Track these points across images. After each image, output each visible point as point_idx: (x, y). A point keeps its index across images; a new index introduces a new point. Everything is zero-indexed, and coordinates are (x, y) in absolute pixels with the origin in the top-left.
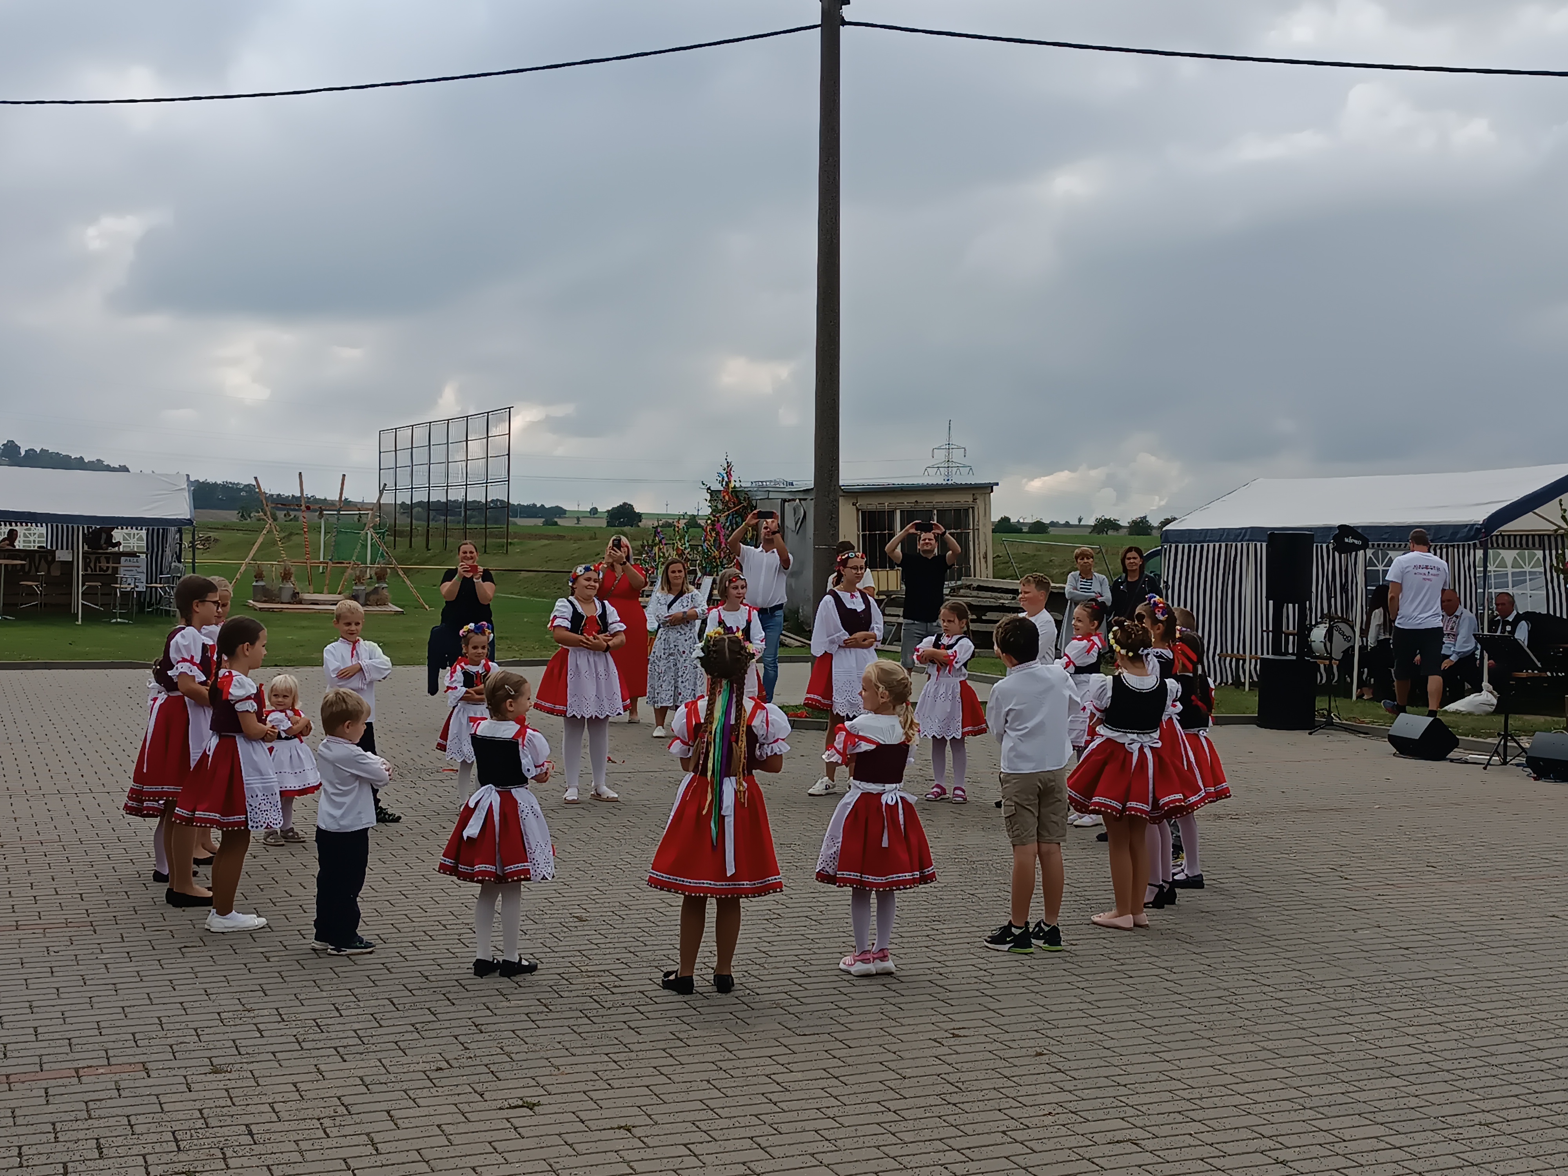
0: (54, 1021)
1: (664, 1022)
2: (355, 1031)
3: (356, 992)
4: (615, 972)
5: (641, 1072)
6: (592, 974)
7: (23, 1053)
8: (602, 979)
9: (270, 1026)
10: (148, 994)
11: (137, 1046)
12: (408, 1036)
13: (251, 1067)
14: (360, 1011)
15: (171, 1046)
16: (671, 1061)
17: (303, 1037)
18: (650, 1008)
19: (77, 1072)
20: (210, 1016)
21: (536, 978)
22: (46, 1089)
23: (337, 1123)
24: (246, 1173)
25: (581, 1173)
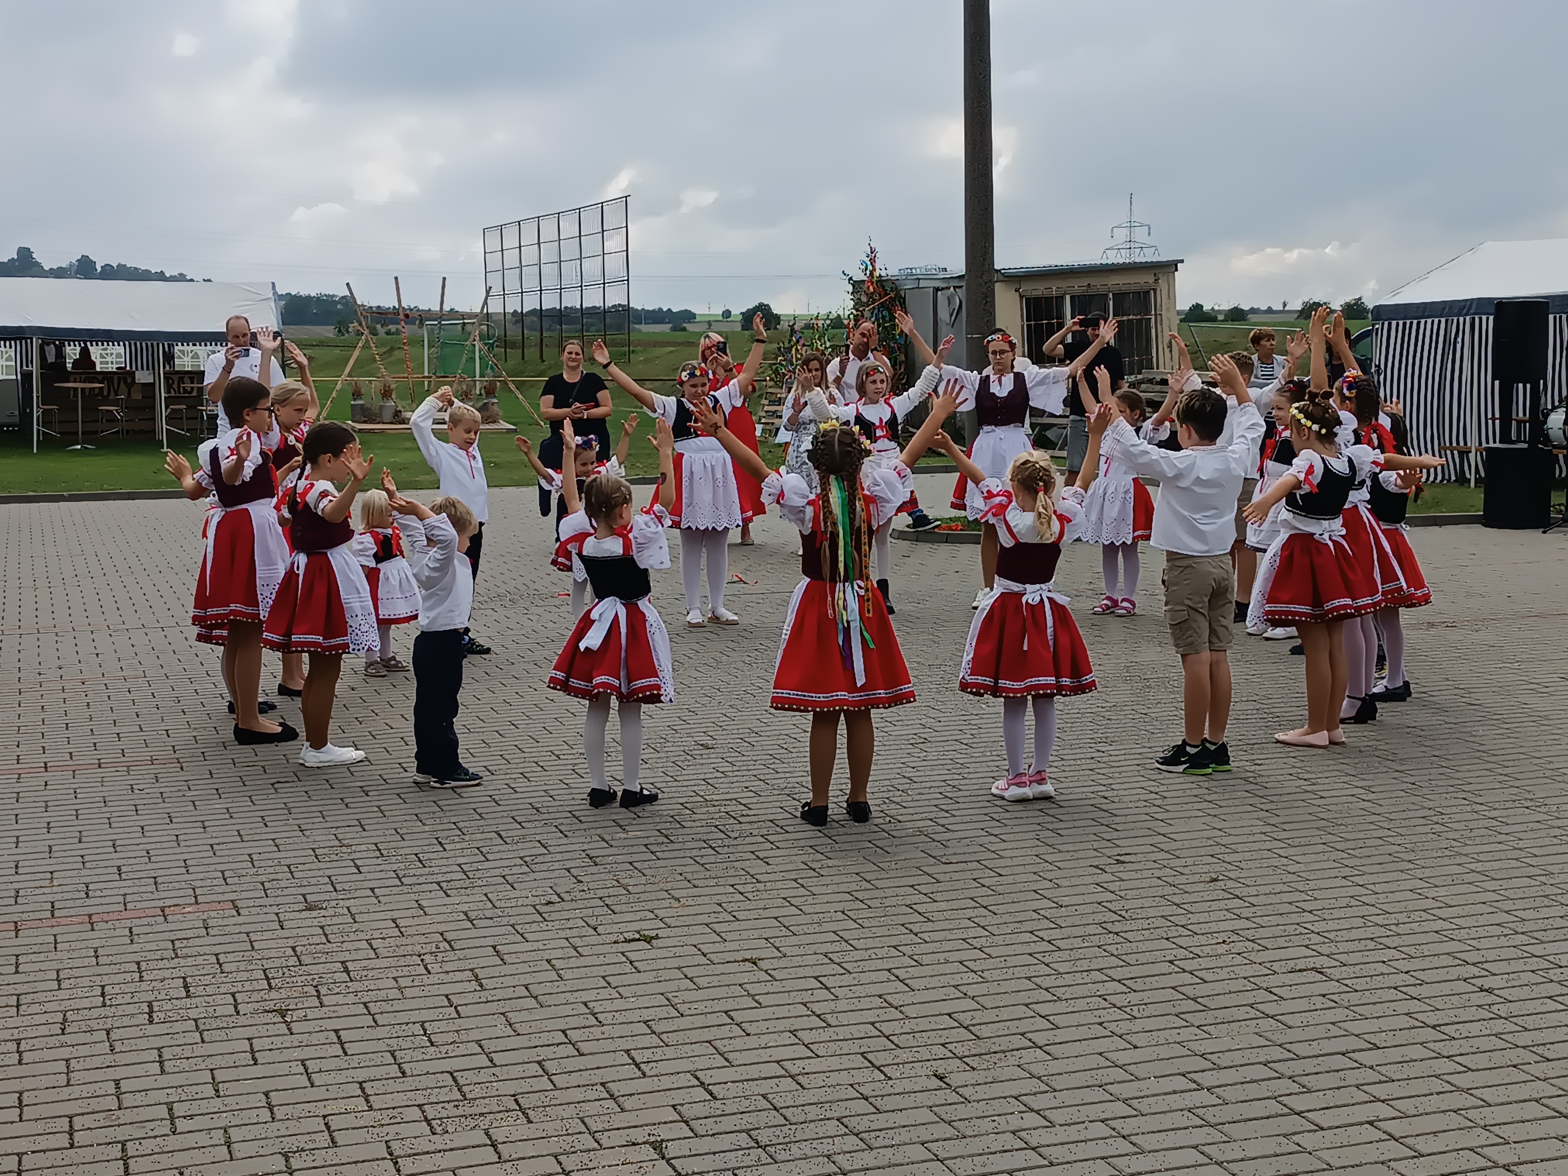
0: (137, 861)
1: (796, 851)
2: (459, 865)
3: (461, 825)
4: (743, 801)
5: (770, 903)
6: (716, 803)
7: (105, 893)
8: (729, 809)
9: (368, 862)
10: (238, 831)
11: (227, 884)
12: (515, 870)
13: (347, 903)
14: (465, 845)
15: (262, 884)
16: (802, 891)
17: (403, 872)
18: (780, 837)
19: (163, 911)
20: (305, 853)
21: (657, 808)
22: (131, 928)
23: (439, 959)
24: (342, 1011)
25: (701, 1008)
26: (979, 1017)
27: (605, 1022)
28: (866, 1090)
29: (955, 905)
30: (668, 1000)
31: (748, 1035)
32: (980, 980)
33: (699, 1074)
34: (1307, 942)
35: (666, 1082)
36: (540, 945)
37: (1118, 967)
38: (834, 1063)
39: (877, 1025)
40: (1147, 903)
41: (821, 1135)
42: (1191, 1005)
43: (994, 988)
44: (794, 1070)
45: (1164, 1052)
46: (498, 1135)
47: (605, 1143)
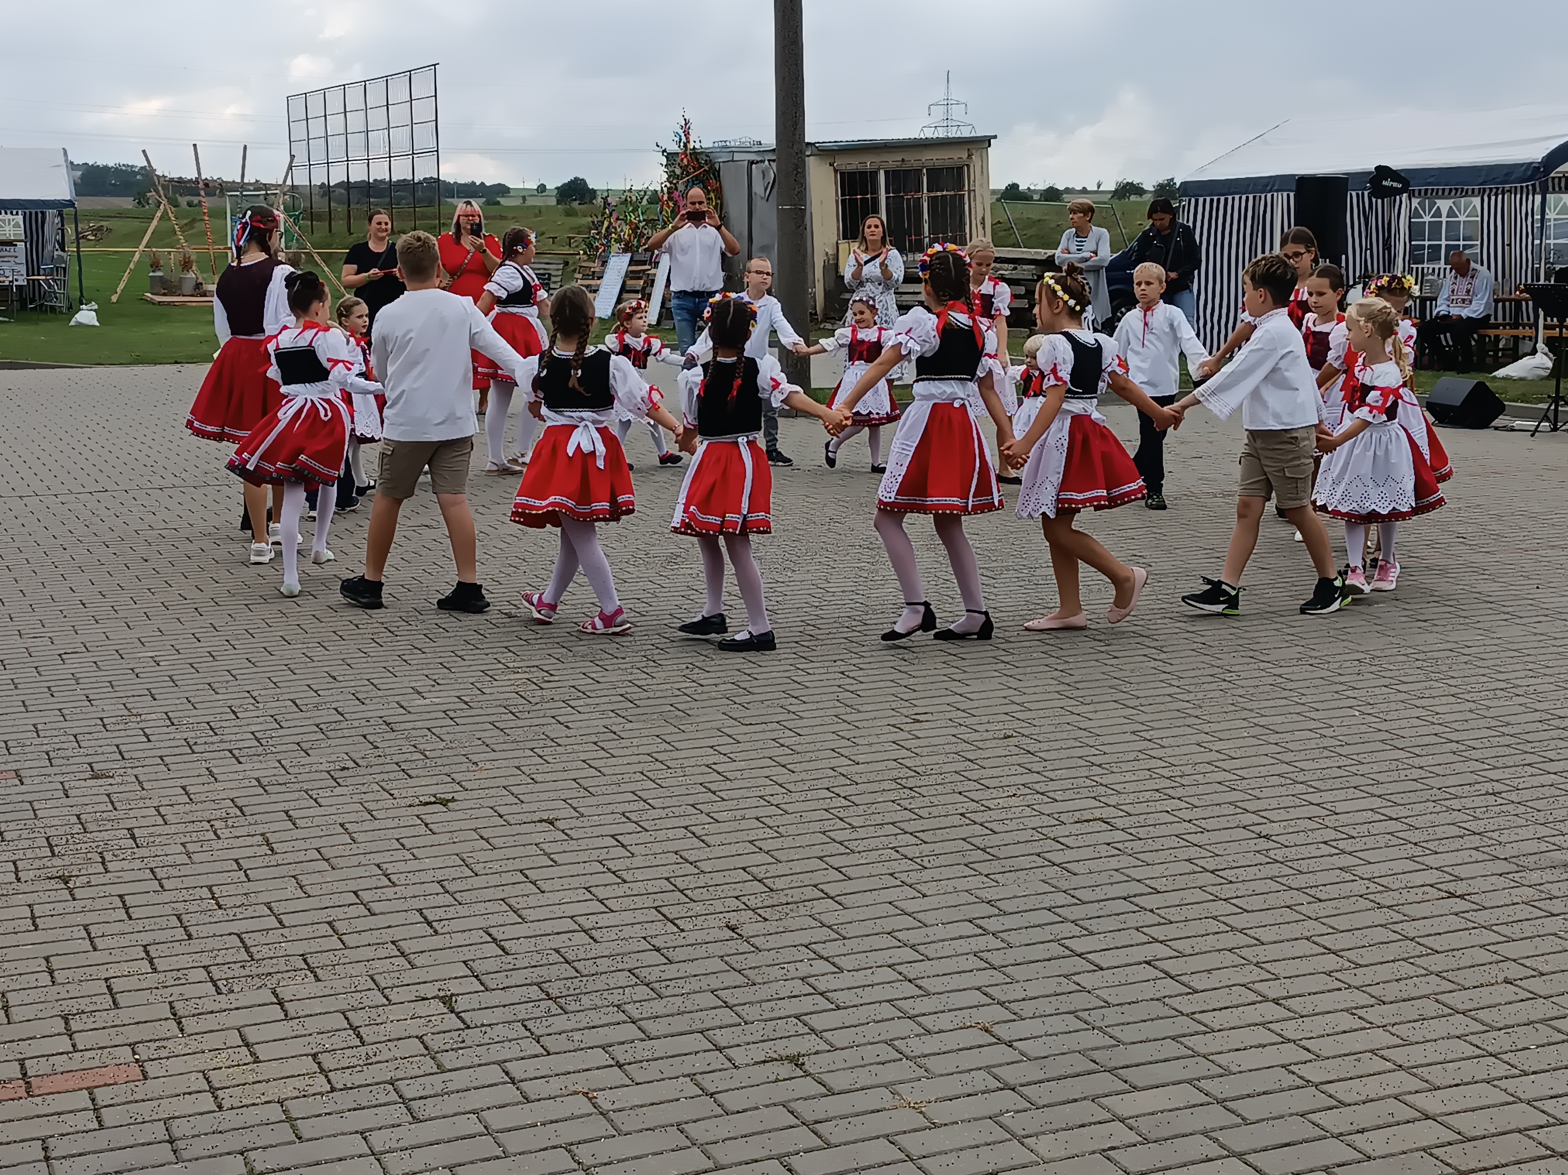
2: (253, 733)
3: (255, 694)
4: (546, 668)
5: (570, 766)
6: (519, 670)
8: (530, 675)
9: (158, 730)
10: (23, 701)
11: (10, 754)
12: (311, 737)
13: (135, 771)
14: (258, 713)
15: (47, 753)
16: (602, 754)
17: (194, 740)
18: (582, 702)
20: (92, 722)
23: (230, 824)
24: (128, 876)
25: (496, 866)
26: (773, 870)
27: (398, 883)
28: (658, 942)
29: (753, 764)
30: (463, 861)
31: (543, 892)
32: (776, 835)
33: (492, 931)
34: (1093, 795)
35: (459, 939)
36: (333, 810)
37: (911, 820)
38: (628, 917)
39: (672, 880)
40: (941, 758)
41: (612, 986)
42: (979, 855)
43: (788, 842)
44: (587, 925)
45: (952, 900)
46: (285, 993)
47: (394, 997)
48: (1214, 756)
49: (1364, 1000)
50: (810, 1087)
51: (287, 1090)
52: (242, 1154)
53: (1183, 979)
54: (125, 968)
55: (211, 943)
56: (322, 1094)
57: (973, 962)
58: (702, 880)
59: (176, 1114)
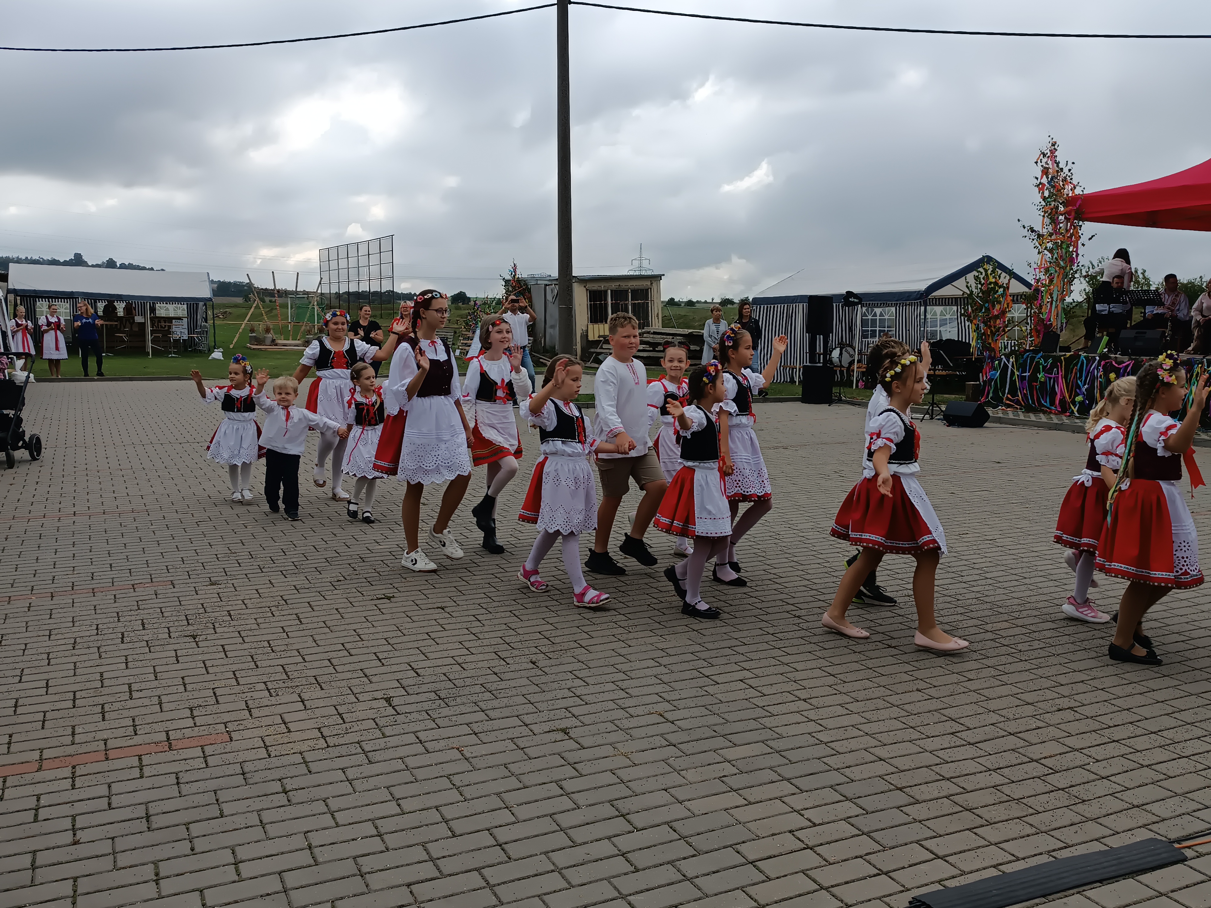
0: (122, 561)
7: (102, 577)
9: (245, 561)
10: (177, 546)
11: (169, 572)
12: (322, 564)
13: (232, 582)
15: (188, 572)
17: (261, 566)
19: (133, 588)
20: (211, 556)
22: (115, 595)
23: (280, 608)
24: (226, 635)
25: (414, 631)
26: (553, 634)
27: (364, 639)
28: (496, 670)
30: (398, 628)
31: (438, 644)
33: (411, 664)
35: (395, 668)
36: (332, 602)
38: (481, 657)
39: (503, 639)
41: (472, 692)
44: (460, 661)
45: (644, 648)
46: (305, 696)
47: (361, 699)
48: (772, 576)
49: (848, 699)
50: (572, 744)
51: (304, 747)
52: (280, 780)
53: (758, 689)
54: (223, 683)
55: (268, 670)
56: (322, 749)
57: (654, 680)
58: (519, 638)
59: (247, 759)
